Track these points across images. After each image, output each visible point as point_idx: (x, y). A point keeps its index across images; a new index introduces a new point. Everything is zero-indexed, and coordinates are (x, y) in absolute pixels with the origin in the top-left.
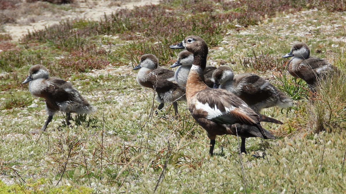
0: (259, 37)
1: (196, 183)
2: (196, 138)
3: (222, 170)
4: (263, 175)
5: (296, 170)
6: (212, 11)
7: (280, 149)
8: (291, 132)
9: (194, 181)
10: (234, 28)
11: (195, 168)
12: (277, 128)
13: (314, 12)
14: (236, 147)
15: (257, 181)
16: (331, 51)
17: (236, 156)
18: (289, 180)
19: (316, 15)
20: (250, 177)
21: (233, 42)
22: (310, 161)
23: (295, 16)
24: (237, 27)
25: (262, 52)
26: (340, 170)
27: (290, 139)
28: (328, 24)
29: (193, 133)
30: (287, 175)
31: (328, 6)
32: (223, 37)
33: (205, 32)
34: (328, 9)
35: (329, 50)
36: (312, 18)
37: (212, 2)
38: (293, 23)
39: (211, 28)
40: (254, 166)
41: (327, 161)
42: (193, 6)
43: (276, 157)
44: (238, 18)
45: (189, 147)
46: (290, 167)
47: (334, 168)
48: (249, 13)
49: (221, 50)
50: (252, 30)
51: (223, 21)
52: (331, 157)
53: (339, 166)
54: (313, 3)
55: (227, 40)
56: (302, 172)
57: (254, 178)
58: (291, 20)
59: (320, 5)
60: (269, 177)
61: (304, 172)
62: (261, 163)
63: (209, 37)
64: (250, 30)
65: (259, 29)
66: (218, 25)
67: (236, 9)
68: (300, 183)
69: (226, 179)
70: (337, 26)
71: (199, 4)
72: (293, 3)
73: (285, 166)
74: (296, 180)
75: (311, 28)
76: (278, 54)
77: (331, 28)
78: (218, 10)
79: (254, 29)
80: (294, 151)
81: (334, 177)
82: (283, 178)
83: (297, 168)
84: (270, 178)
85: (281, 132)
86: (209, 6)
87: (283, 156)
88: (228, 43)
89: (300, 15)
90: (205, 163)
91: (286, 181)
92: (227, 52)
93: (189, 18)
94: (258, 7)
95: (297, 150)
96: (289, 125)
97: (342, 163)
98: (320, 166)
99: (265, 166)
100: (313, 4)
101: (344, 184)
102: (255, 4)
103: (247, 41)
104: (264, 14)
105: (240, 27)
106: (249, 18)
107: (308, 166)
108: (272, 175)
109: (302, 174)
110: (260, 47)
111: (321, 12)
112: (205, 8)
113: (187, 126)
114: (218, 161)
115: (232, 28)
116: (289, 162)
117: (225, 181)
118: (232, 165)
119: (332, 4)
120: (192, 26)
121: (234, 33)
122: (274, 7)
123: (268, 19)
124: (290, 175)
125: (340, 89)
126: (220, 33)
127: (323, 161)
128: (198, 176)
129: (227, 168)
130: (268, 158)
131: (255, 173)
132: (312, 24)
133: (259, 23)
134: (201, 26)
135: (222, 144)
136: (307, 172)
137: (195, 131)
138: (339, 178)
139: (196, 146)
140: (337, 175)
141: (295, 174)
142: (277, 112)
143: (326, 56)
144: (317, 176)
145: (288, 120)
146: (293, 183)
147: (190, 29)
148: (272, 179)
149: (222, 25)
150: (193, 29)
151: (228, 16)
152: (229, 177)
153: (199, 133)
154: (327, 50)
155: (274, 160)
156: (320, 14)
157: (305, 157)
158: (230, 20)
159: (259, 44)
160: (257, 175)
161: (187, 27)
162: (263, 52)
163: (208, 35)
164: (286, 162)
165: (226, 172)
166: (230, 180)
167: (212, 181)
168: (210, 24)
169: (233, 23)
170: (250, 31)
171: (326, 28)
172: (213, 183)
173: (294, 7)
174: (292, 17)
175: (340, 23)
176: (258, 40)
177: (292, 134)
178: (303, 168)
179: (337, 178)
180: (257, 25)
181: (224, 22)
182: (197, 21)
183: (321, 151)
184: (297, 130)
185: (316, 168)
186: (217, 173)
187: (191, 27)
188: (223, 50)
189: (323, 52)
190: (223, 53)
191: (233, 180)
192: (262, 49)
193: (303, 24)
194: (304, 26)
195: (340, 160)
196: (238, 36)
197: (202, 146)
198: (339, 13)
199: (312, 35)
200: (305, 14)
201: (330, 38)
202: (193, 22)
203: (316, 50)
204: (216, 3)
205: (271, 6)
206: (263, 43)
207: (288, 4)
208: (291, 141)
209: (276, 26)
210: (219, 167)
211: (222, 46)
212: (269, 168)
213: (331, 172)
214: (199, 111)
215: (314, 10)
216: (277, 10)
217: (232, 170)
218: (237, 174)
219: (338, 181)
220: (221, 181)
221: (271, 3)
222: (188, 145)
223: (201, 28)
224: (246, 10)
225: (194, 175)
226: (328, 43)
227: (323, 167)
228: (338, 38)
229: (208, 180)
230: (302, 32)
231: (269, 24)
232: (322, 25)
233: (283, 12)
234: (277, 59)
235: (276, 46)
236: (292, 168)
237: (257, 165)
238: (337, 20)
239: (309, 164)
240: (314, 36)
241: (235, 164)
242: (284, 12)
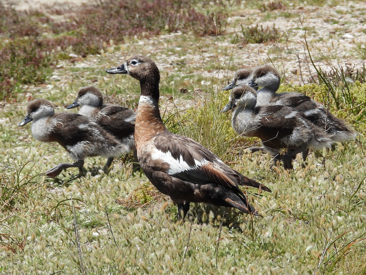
0: (102, 70)
1: (16, 271)
2: (16, 209)
3: (51, 254)
4: (107, 260)
5: (153, 254)
6: (37, 35)
7: (131, 225)
8: (145, 201)
9: (14, 269)
10: (67, 59)
11: (14, 251)
12: (126, 196)
13: (177, 37)
14: (70, 222)
15: (100, 269)
16: (201, 91)
17: (71, 234)
18: (143, 267)
19: (180, 40)
20: (90, 263)
21: (66, 78)
22: (172, 241)
23: (151, 42)
24: (71, 58)
25: (106, 91)
26: (213, 253)
27: (145, 211)
28: (196, 53)
29: (12, 202)
30: (140, 260)
31: (196, 29)
32: (53, 71)
33: (27, 64)
34: (196, 33)
35: (198, 89)
36: (174, 44)
37: (37, 23)
38: (149, 52)
39: (36, 58)
40: (96, 248)
41: (195, 241)
42: (11, 27)
43: (126, 236)
44: (73, 45)
45: (7, 223)
46: (145, 250)
47: (204, 250)
48: (89, 38)
49: (50, 89)
50: (92, 62)
51: (52, 49)
52: (200, 236)
53: (211, 248)
54: (175, 24)
55: (58, 75)
56: (162, 257)
57: (96, 265)
58: (145, 47)
59: (185, 27)
60: (116, 263)
61: (163, 257)
62: (105, 245)
63: (34, 71)
64: (90, 61)
65: (102, 60)
66: (46, 54)
67: (70, 32)
68: (158, 271)
69: (58, 266)
70: (209, 55)
71: (19, 26)
72: (148, 24)
73: (139, 248)
74: (153, 268)
75: (173, 58)
76: (127, 94)
77: (200, 59)
78: (45, 34)
79: (95, 60)
80: (150, 227)
81: (205, 263)
82: (136, 265)
83: (155, 252)
84: (118, 265)
85: (132, 202)
86: (34, 28)
87: (136, 235)
88: (59, 78)
89: (158, 40)
90: (28, 244)
91: (140, 269)
92: (58, 91)
93: (7, 45)
94: (100, 29)
95: (155, 226)
96: (143, 191)
97: (215, 244)
98: (186, 248)
99: (110, 249)
100: (176, 26)
101: (219, 273)
102: (96, 26)
103: (86, 77)
104: (109, 39)
105: (75, 58)
106: (88, 45)
107: (169, 248)
108: (120, 261)
109: (161, 259)
110: (103, 85)
111: (187, 37)
112: (28, 31)
113: (4, 194)
114: (47, 241)
115: (64, 58)
116: (143, 242)
117: (56, 268)
118: (66, 247)
119: (201, 26)
120: (10, 55)
121: (68, 65)
122: (122, 30)
123: (114, 46)
124: (145, 261)
125: (213, 143)
126: (49, 65)
127: (190, 242)
128: (19, 262)
129: (58, 252)
130: (115, 237)
131: (97, 258)
132: (174, 53)
133: (102, 51)
134: (23, 55)
135: (52, 218)
136: (167, 257)
137: (16, 201)
138: (211, 264)
139: (16, 221)
140: (209, 260)
141: (152, 259)
142: (127, 174)
143: (193, 97)
144: (181, 262)
145: (142, 185)
146: (149, 272)
147: (8, 61)
148: (120, 266)
149: (52, 55)
150: (11, 59)
151: (59, 42)
152: (62, 263)
153: (20, 202)
154: (195, 89)
155: (124, 239)
156: (185, 40)
157: (165, 235)
158: (62, 48)
159: (102, 81)
160: (99, 261)
161: (4, 57)
162: (108, 91)
163: (33, 69)
164: (140, 242)
165: (58, 256)
166: (63, 268)
167: (39, 269)
168: (35, 53)
169: (66, 52)
170: (89, 63)
171: (193, 58)
172: (39, 272)
173: (150, 29)
174: (147, 43)
175: (212, 52)
176: (100, 75)
177: (147, 204)
178: (162, 251)
179: (209, 264)
180: (100, 54)
181: (53, 51)
182: (17, 48)
183: (187, 228)
184: (155, 199)
185: (181, 251)
186: (45, 258)
187: (9, 57)
188: (52, 89)
189: (190, 91)
190: (53, 92)
191: (67, 267)
192: (106, 88)
193: (162, 53)
194: (164, 56)
195: (213, 239)
196: (72, 70)
197: (25, 221)
198: (211, 37)
199: (174, 67)
200: (165, 39)
201: (199, 72)
202: (12, 49)
203: (180, 88)
204: (43, 24)
205: (118, 29)
206: (108, 79)
207: (142, 26)
208: (146, 214)
209: (125, 56)
210: (48, 249)
211: (52, 83)
212: (116, 251)
213: (201, 256)
214: (156, 162)
215: (176, 34)
216: (127, 33)
217: (65, 253)
218: (72, 259)
219: (211, 268)
220: (51, 269)
221: (118, 24)
222: (6, 220)
223: (22, 59)
224: (84, 34)
225: (13, 260)
226: (196, 79)
227: (189, 250)
228: (209, 72)
229: (32, 268)
230: (161, 65)
231: (116, 53)
232: (188, 55)
233: (134, 36)
234: (127, 101)
235: (126, 83)
236: (147, 250)
237: (100, 246)
238: (208, 47)
239: (170, 245)
240: (176, 69)
241: (70, 246)
242: (136, 37)
